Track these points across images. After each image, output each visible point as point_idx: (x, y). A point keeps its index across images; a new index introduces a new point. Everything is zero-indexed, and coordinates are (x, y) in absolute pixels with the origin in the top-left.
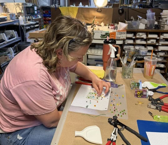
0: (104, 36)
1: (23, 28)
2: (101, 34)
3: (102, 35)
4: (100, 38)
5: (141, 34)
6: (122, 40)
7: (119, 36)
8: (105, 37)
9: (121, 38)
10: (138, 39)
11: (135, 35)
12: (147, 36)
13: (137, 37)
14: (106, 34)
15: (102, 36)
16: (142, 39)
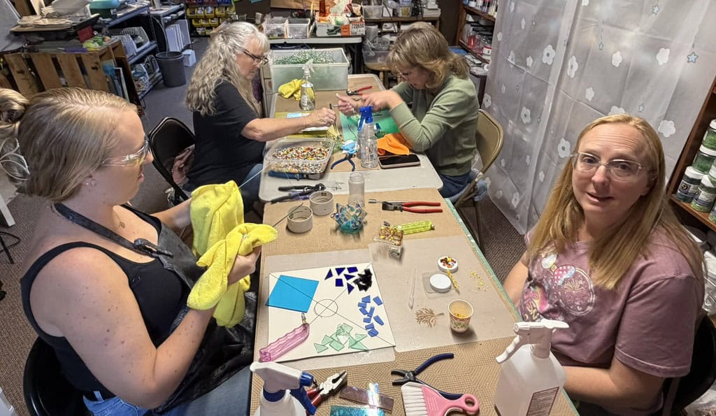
0: (332, 31)
1: (158, 21)
2: (327, 28)
3: (328, 30)
4: (327, 35)
5: (388, 25)
6: (358, 36)
7: (355, 30)
8: (334, 32)
9: (358, 33)
10: (385, 33)
11: (380, 27)
12: (399, 27)
13: (384, 29)
14: (336, 28)
15: (330, 31)
16: (392, 33)
